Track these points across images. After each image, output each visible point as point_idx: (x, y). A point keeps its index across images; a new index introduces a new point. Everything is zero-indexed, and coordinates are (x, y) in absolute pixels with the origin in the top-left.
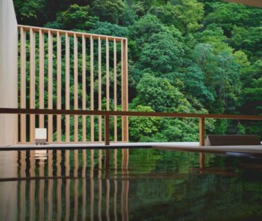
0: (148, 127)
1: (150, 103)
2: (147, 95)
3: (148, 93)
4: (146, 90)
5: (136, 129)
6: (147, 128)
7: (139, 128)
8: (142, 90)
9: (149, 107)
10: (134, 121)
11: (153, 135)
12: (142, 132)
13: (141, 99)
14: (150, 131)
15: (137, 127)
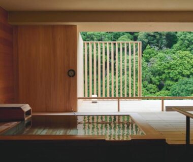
0: (186, 69)
1: (189, 49)
2: (186, 41)
3: (187, 40)
4: (185, 37)
5: (175, 71)
6: (185, 71)
7: (178, 70)
8: (182, 37)
9: (188, 52)
10: (174, 64)
11: (191, 76)
12: (181, 74)
13: (181, 45)
14: (189, 73)
15: (176, 70)
